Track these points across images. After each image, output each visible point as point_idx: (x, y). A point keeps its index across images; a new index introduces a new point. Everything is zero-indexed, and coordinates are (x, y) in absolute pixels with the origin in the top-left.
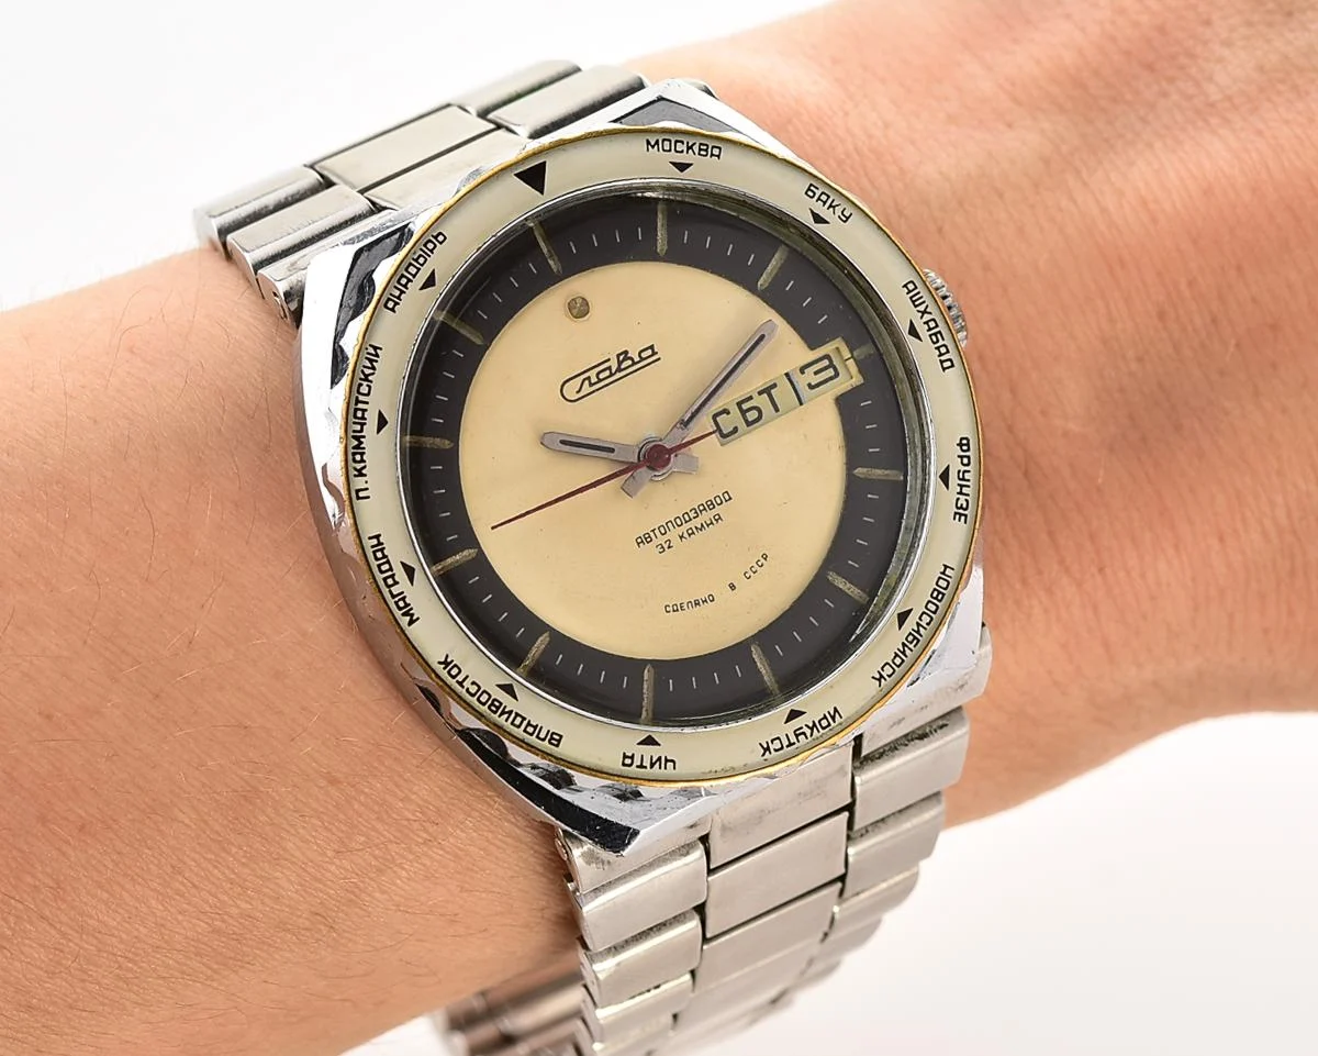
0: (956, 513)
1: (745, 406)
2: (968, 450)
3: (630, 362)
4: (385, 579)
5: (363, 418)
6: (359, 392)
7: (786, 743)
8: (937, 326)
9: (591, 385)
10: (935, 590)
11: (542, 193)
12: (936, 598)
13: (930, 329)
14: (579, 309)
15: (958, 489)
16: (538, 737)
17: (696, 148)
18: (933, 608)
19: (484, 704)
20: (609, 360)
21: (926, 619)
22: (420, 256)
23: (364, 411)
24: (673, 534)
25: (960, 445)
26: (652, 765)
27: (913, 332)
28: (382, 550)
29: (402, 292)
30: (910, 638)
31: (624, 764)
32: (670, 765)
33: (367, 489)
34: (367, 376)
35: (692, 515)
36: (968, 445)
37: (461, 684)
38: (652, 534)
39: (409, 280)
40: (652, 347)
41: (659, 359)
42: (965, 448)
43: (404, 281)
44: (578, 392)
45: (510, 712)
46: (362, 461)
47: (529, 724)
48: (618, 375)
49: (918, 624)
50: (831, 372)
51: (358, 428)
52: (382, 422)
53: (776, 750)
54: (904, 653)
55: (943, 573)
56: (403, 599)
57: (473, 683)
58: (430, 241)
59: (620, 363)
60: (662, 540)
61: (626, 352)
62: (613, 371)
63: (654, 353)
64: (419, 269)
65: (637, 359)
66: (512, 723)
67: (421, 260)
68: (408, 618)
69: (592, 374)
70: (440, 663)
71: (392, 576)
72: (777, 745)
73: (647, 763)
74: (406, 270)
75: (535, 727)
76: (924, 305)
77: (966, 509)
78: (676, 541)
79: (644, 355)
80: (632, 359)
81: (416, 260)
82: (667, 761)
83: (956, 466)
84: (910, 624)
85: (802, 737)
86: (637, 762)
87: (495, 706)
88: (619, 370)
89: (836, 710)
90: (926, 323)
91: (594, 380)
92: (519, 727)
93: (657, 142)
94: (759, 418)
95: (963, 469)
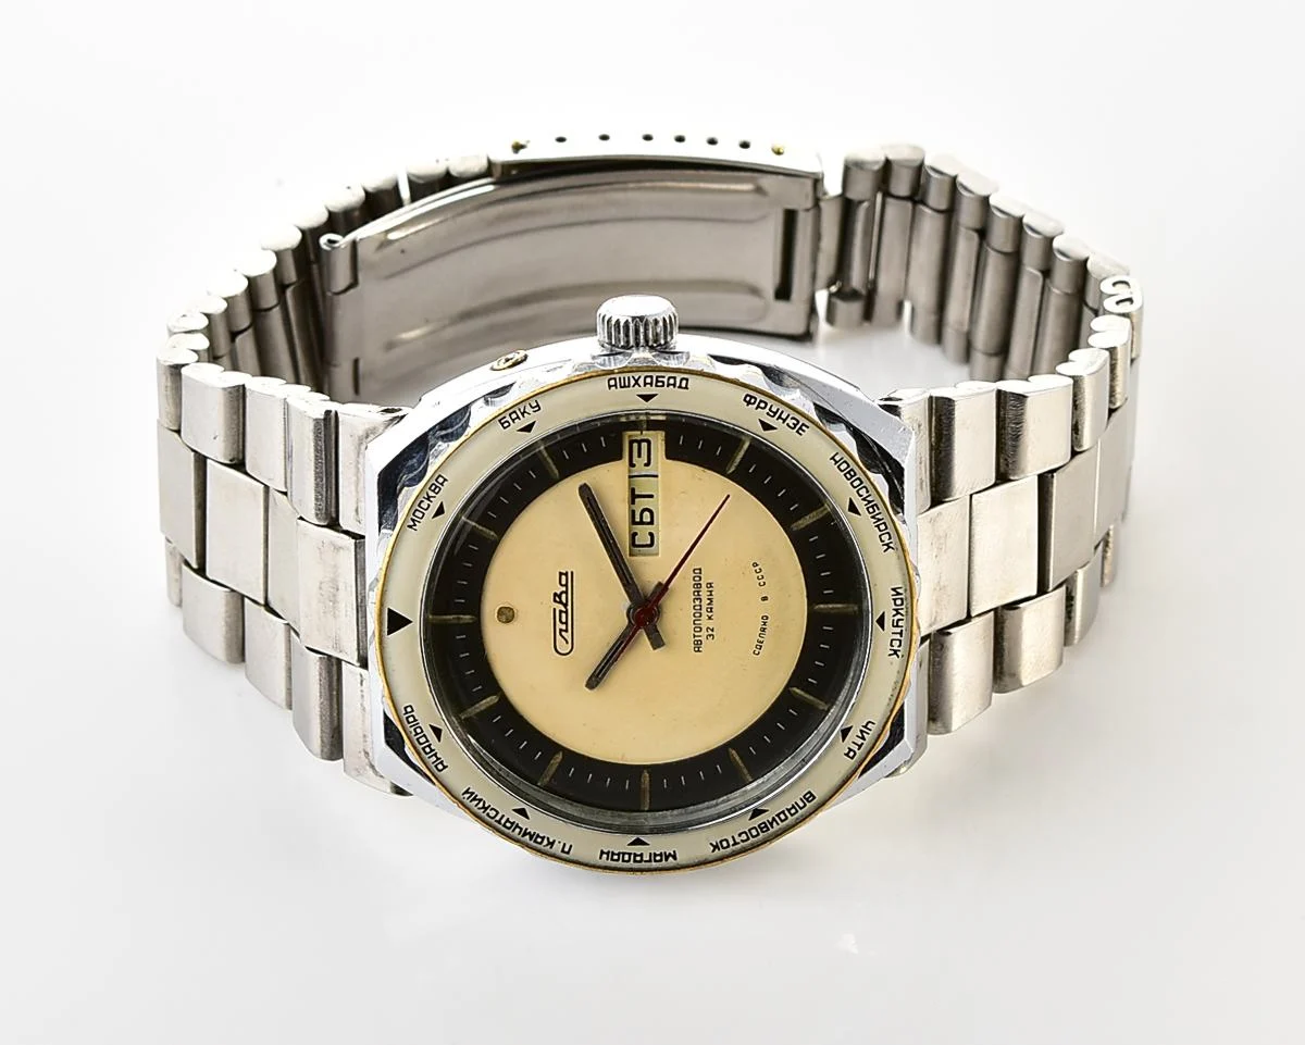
0: (797, 432)
1: (638, 520)
2: (756, 399)
3: (564, 596)
4: (635, 861)
5: (512, 823)
6: (493, 818)
7: (898, 637)
8: (651, 377)
9: (566, 631)
10: (845, 475)
11: (410, 622)
12: (852, 477)
13: (651, 384)
14: (507, 615)
15: (781, 421)
16: (801, 808)
17: (431, 494)
18: (858, 482)
19: (758, 834)
20: (555, 610)
21: (863, 492)
22: (415, 730)
23: (508, 820)
24: (704, 622)
25: (749, 403)
26: (863, 738)
27: (647, 398)
28: (613, 854)
29: (435, 755)
30: (871, 510)
31: (852, 758)
32: (870, 726)
33: (564, 845)
34: (483, 807)
35: (697, 602)
36: (751, 397)
37: (735, 844)
38: (697, 638)
39: (429, 746)
40: (561, 574)
41: (572, 573)
42: (753, 401)
44: (567, 642)
45: (774, 819)
46: (543, 838)
47: (789, 810)
48: (569, 607)
49: (864, 499)
51: (518, 830)
52: (522, 812)
53: (900, 646)
54: (879, 520)
55: (836, 462)
56: (655, 855)
57: (740, 835)
58: (407, 718)
59: (561, 602)
60: (704, 633)
61: (555, 594)
62: (564, 609)
63: (566, 574)
64: (424, 736)
65: (564, 589)
66: (782, 821)
67: (419, 731)
68: (671, 858)
69: (560, 626)
70: (713, 851)
71: (635, 855)
72: (896, 643)
73: (860, 741)
74: (420, 743)
75: (793, 807)
76: (631, 379)
77: (798, 422)
78: (711, 624)
79: (564, 582)
80: (562, 593)
81: (417, 734)
82: (865, 727)
83: (763, 415)
84: (860, 505)
85: (900, 623)
86: (855, 748)
87: (763, 827)
88: (565, 605)
89: (894, 590)
90: (645, 384)
91: (564, 627)
92: (787, 818)
93: (413, 520)
94: (651, 512)
95: (767, 410)
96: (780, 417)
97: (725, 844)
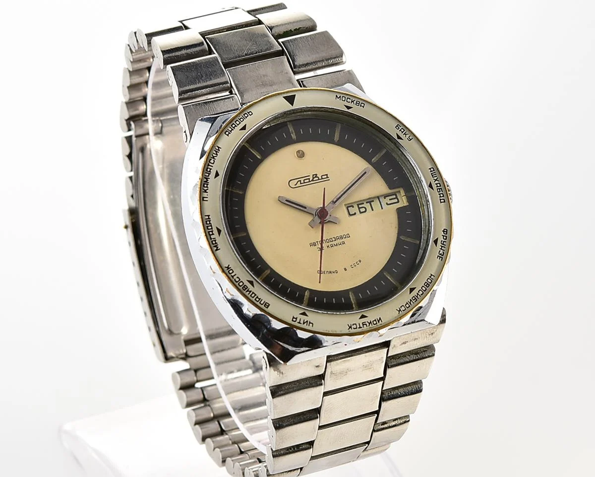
0: (438, 256)
1: (360, 206)
2: (446, 234)
3: (317, 179)
4: (209, 232)
5: (210, 172)
6: (210, 162)
7: (358, 327)
8: (440, 186)
9: (301, 183)
10: (426, 282)
11: (292, 105)
12: (426, 286)
13: (437, 187)
14: (301, 155)
15: (441, 247)
16: (260, 303)
17: (355, 102)
18: (424, 289)
19: (241, 286)
21: (421, 292)
23: (211, 169)
24: (325, 245)
26: (304, 323)
27: (431, 186)
28: (210, 221)
29: (232, 130)
30: (414, 298)
31: (293, 320)
32: (311, 325)
33: (207, 198)
34: (214, 157)
35: (333, 239)
36: (447, 232)
37: (233, 276)
38: (316, 243)
39: (236, 126)
40: (327, 175)
41: (329, 180)
43: (234, 126)
44: (295, 185)
45: (250, 291)
46: (207, 187)
47: (257, 297)
48: (312, 182)
49: (418, 294)
50: (396, 200)
51: (207, 175)
52: (217, 175)
53: (354, 329)
54: (410, 303)
55: (430, 277)
56: (215, 241)
57: (238, 277)
58: (246, 114)
59: (313, 178)
61: (316, 175)
62: (311, 180)
63: (327, 177)
64: (240, 123)
65: (320, 178)
66: (251, 295)
67: (242, 120)
68: (216, 248)
69: (302, 180)
70: (226, 267)
71: (212, 231)
72: (355, 326)
73: (302, 322)
74: (235, 122)
75: (260, 299)
76: (436, 178)
77: (443, 255)
78: (325, 248)
79: (323, 177)
80: (318, 178)
81: (240, 119)
82: (310, 323)
83: (441, 239)
84: (414, 293)
85: (365, 326)
86: (298, 321)
87: (245, 287)
88: (313, 180)
89: (380, 319)
90: (437, 184)
91: (302, 182)
92: (253, 297)
93: (340, 97)
94: (365, 211)
95: (444, 240)
96: (442, 247)
97: (231, 272)
